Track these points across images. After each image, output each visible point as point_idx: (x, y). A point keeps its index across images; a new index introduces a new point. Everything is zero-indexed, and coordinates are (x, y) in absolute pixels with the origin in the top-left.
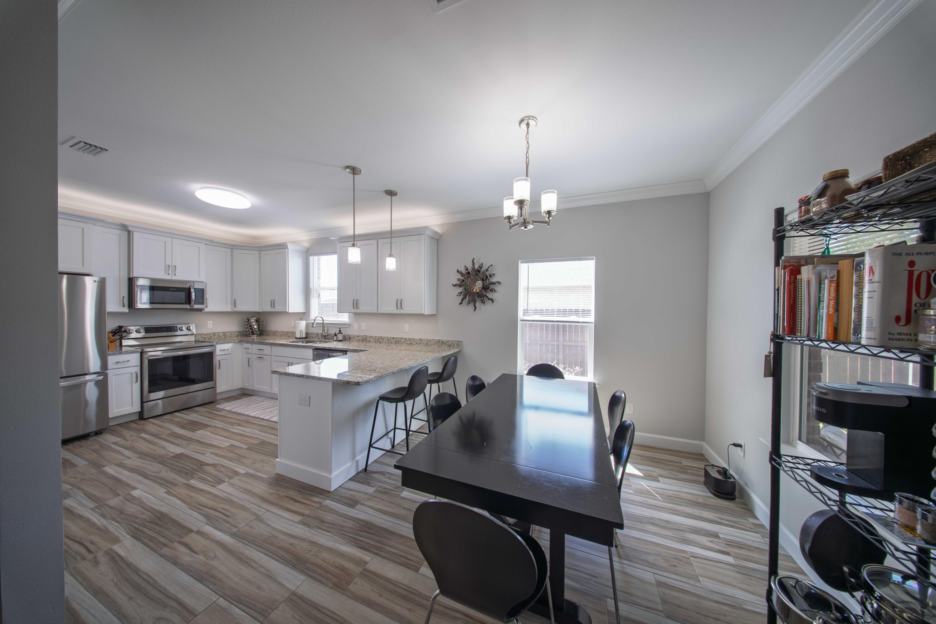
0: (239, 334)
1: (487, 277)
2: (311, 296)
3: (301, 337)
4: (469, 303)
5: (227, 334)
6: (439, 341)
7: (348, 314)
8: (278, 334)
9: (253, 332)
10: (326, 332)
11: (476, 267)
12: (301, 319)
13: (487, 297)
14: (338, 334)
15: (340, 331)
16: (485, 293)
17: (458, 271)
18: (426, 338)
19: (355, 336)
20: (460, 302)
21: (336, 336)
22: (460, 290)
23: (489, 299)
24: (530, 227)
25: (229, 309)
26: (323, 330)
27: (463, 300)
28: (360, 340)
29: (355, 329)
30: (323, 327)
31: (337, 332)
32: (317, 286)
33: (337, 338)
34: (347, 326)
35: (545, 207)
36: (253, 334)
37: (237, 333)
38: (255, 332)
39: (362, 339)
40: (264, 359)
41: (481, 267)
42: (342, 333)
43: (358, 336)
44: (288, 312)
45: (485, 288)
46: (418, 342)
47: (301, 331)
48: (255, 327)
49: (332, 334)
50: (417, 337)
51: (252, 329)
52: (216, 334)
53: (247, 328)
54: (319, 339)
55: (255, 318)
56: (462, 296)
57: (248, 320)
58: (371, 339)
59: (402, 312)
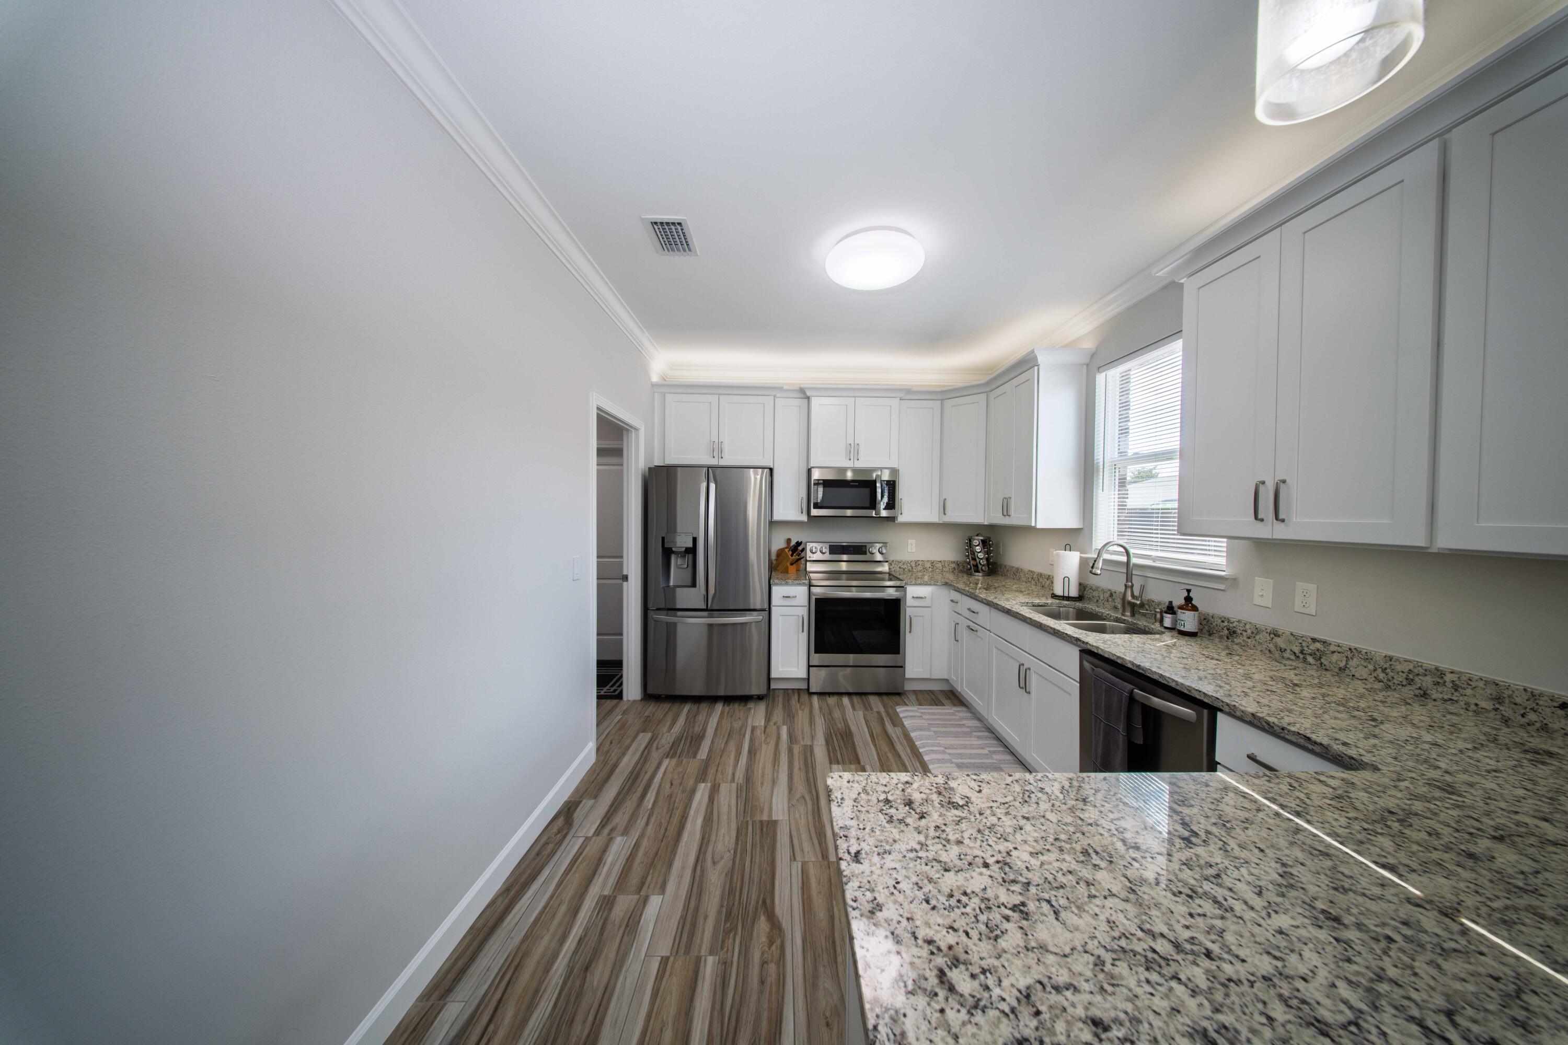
0: (956, 567)
2: (1097, 484)
3: (1066, 595)
5: (937, 565)
7: (1225, 540)
8: (1022, 575)
9: (976, 566)
10: (1136, 593)
12: (1068, 547)
14: (1181, 608)
15: (1188, 599)
19: (1257, 631)
21: (1174, 613)
25: (934, 518)
26: (1126, 586)
28: (1282, 650)
29: (1257, 601)
30: (1129, 577)
31: (1179, 601)
32: (1116, 455)
33: (1175, 621)
34: (1222, 587)
36: (977, 571)
37: (953, 565)
38: (980, 566)
39: (1297, 650)
40: (979, 633)
42: (1195, 608)
43: (1275, 634)
44: (1034, 528)
47: (1066, 579)
48: (981, 555)
49: (1159, 604)
51: (974, 559)
52: (920, 563)
53: (968, 556)
54: (1115, 608)
55: (981, 538)
57: (970, 540)
58: (1351, 663)
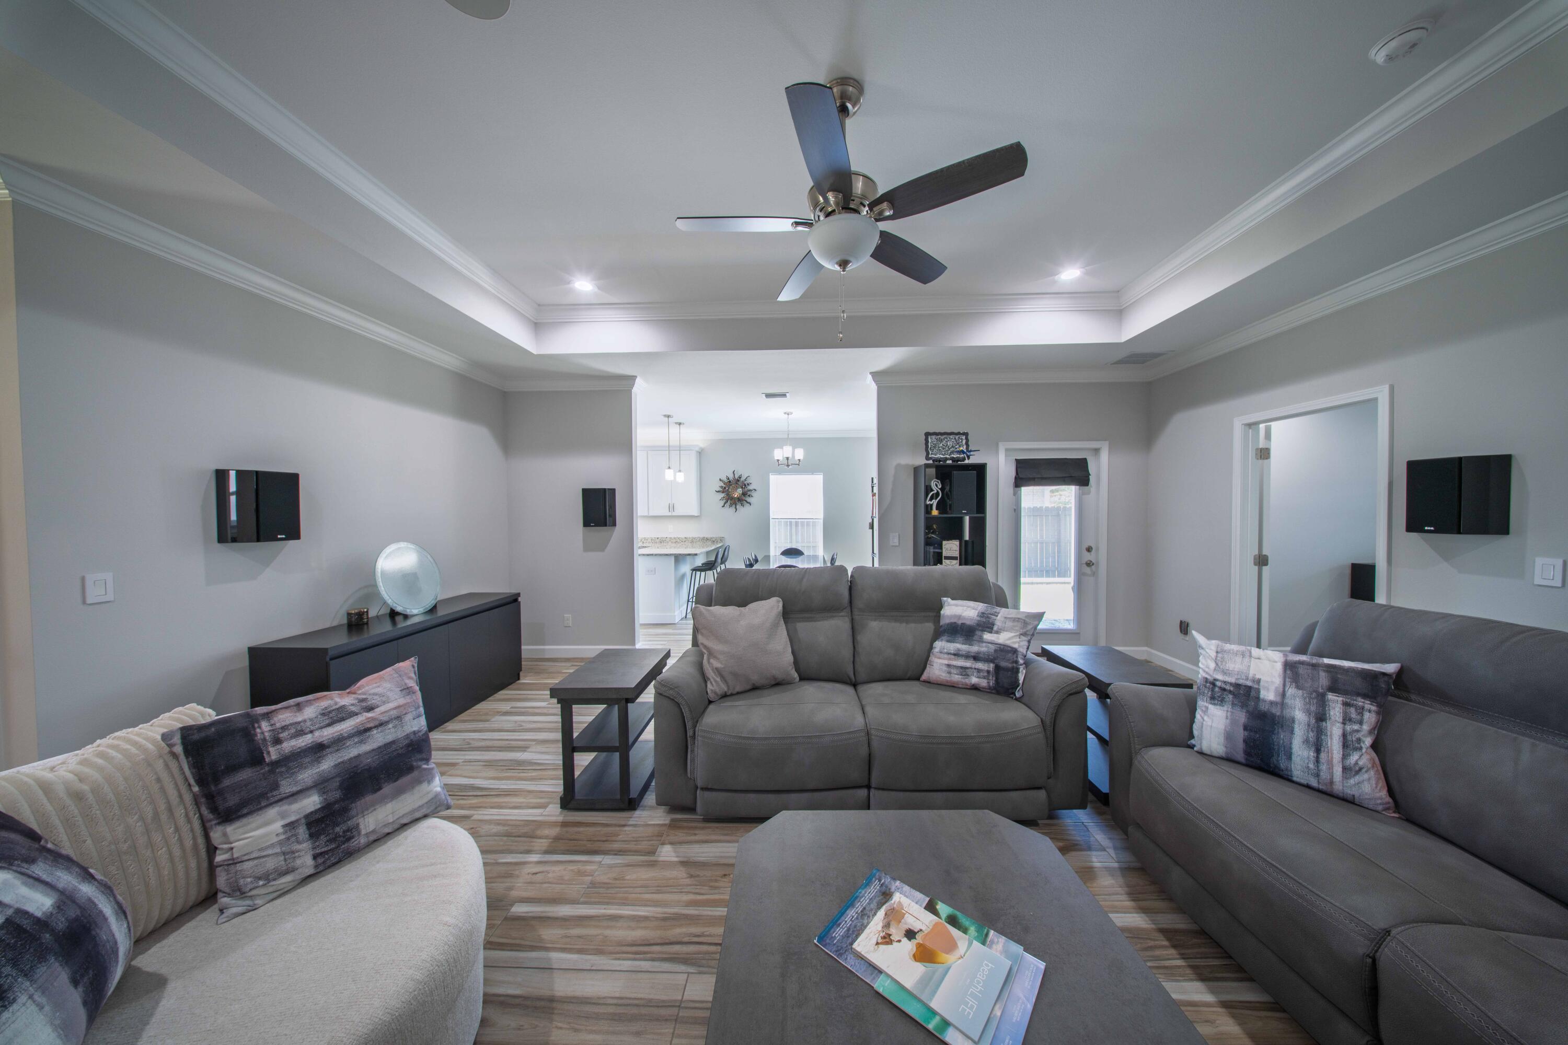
1: (745, 486)
4: (731, 506)
6: (703, 538)
11: (737, 477)
13: (746, 501)
16: (744, 498)
17: (720, 480)
18: (691, 536)
20: (723, 505)
22: (723, 495)
23: (748, 503)
24: (790, 467)
27: (725, 504)
35: (797, 458)
41: (740, 477)
45: (744, 494)
46: (685, 540)
50: (682, 536)
56: (724, 501)
59: (674, 514)
